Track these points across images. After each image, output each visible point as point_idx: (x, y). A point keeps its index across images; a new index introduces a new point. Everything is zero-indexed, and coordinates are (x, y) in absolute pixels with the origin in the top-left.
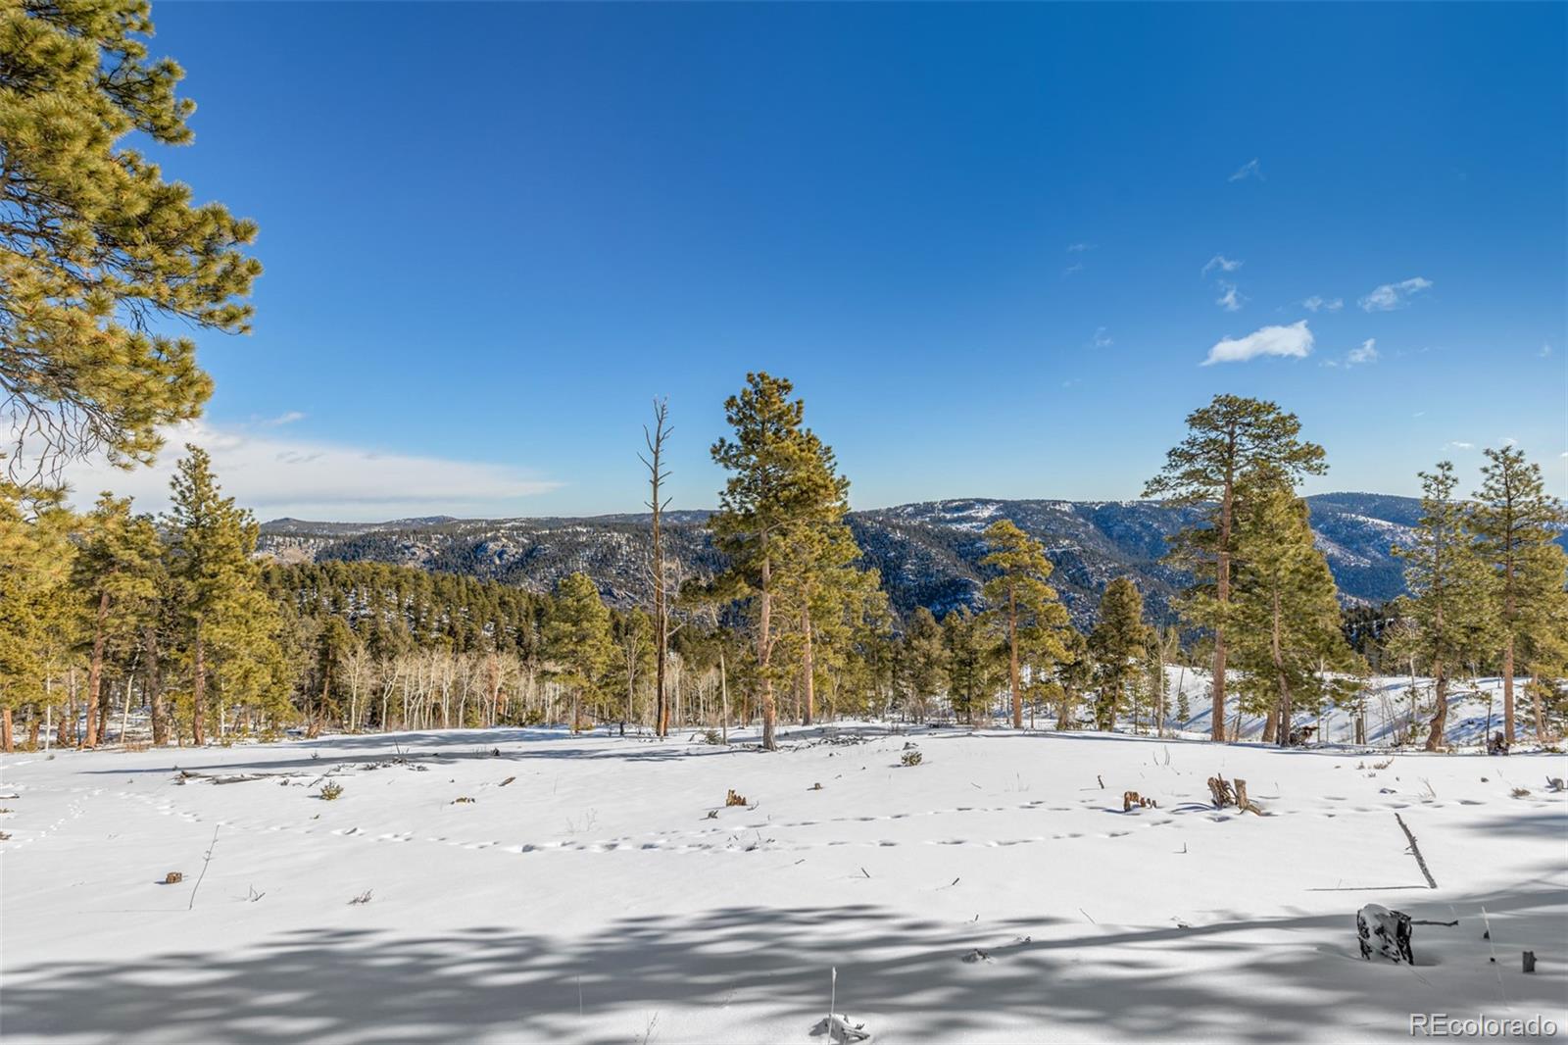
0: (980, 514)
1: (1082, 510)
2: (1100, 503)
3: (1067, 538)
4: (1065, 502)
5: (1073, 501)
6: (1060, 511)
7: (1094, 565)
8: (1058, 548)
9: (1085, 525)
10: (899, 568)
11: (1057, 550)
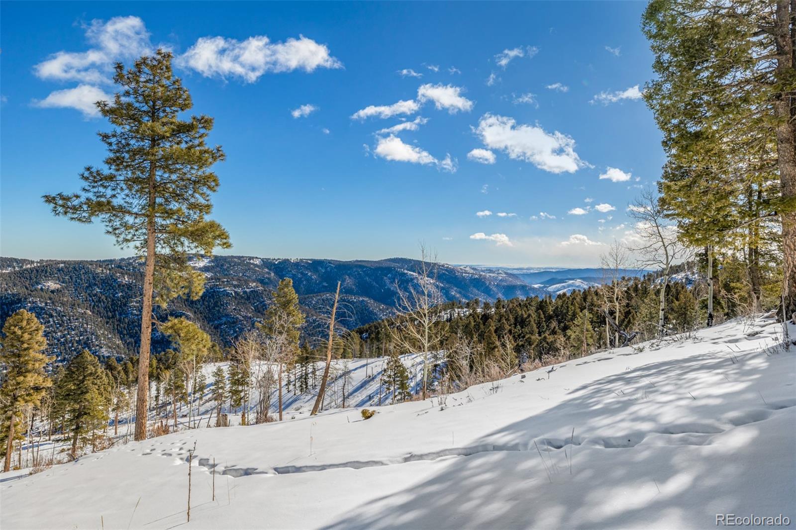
0: (197, 265)
1: (267, 263)
2: (278, 259)
3: (254, 282)
4: (257, 258)
5: (262, 258)
6: (253, 264)
7: (270, 299)
8: (248, 288)
9: (269, 273)
10: (125, 305)
11: (248, 290)
